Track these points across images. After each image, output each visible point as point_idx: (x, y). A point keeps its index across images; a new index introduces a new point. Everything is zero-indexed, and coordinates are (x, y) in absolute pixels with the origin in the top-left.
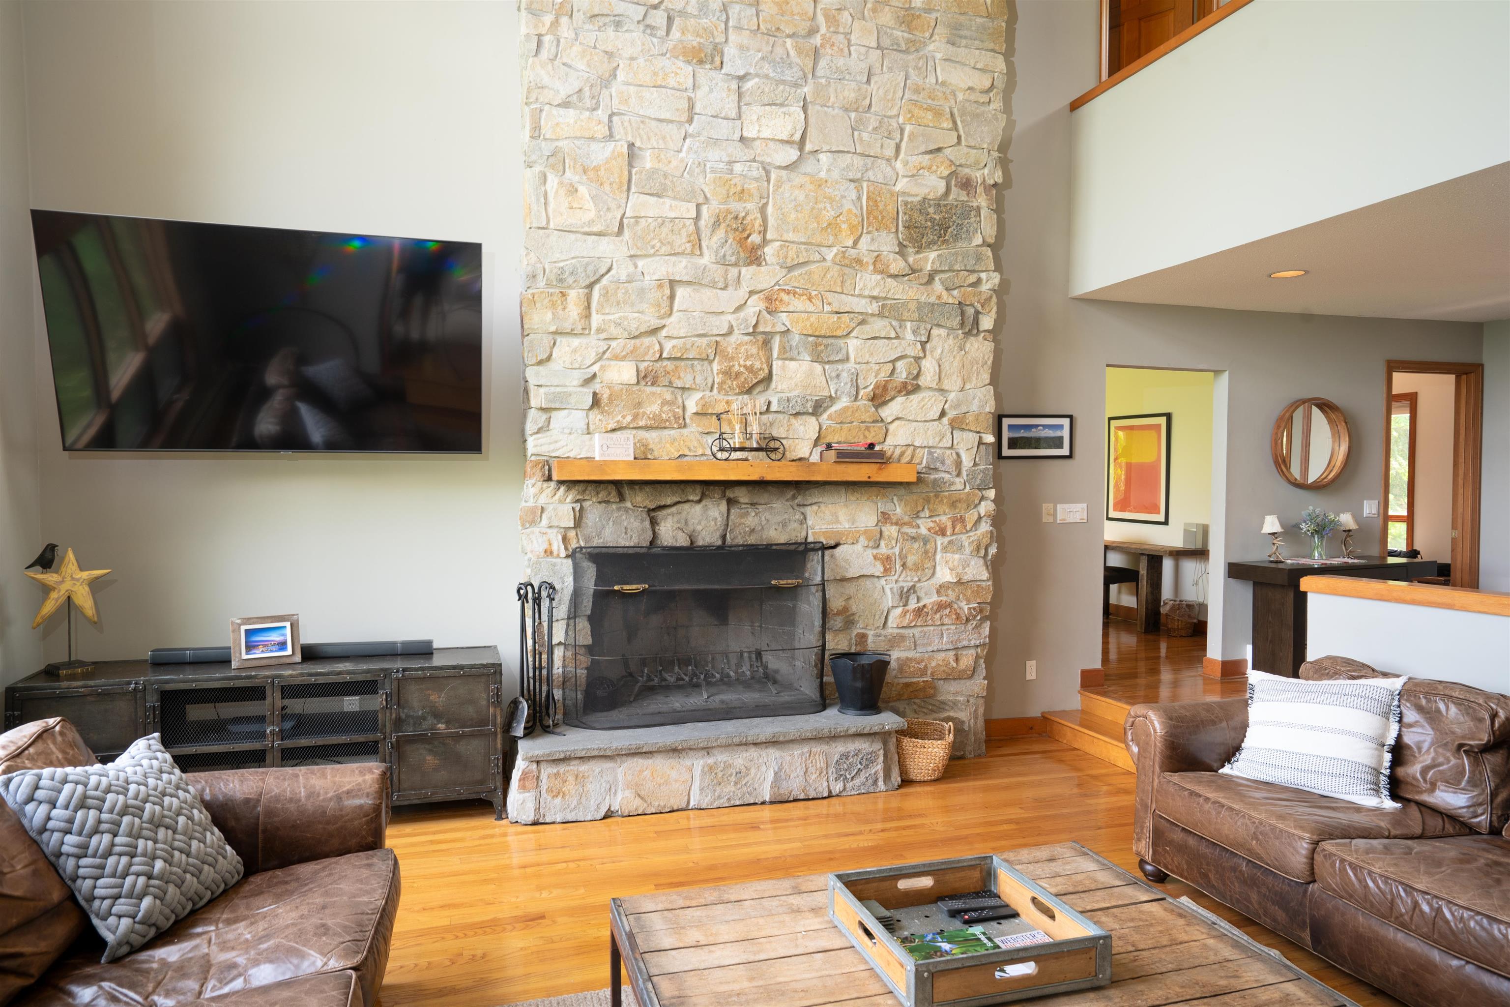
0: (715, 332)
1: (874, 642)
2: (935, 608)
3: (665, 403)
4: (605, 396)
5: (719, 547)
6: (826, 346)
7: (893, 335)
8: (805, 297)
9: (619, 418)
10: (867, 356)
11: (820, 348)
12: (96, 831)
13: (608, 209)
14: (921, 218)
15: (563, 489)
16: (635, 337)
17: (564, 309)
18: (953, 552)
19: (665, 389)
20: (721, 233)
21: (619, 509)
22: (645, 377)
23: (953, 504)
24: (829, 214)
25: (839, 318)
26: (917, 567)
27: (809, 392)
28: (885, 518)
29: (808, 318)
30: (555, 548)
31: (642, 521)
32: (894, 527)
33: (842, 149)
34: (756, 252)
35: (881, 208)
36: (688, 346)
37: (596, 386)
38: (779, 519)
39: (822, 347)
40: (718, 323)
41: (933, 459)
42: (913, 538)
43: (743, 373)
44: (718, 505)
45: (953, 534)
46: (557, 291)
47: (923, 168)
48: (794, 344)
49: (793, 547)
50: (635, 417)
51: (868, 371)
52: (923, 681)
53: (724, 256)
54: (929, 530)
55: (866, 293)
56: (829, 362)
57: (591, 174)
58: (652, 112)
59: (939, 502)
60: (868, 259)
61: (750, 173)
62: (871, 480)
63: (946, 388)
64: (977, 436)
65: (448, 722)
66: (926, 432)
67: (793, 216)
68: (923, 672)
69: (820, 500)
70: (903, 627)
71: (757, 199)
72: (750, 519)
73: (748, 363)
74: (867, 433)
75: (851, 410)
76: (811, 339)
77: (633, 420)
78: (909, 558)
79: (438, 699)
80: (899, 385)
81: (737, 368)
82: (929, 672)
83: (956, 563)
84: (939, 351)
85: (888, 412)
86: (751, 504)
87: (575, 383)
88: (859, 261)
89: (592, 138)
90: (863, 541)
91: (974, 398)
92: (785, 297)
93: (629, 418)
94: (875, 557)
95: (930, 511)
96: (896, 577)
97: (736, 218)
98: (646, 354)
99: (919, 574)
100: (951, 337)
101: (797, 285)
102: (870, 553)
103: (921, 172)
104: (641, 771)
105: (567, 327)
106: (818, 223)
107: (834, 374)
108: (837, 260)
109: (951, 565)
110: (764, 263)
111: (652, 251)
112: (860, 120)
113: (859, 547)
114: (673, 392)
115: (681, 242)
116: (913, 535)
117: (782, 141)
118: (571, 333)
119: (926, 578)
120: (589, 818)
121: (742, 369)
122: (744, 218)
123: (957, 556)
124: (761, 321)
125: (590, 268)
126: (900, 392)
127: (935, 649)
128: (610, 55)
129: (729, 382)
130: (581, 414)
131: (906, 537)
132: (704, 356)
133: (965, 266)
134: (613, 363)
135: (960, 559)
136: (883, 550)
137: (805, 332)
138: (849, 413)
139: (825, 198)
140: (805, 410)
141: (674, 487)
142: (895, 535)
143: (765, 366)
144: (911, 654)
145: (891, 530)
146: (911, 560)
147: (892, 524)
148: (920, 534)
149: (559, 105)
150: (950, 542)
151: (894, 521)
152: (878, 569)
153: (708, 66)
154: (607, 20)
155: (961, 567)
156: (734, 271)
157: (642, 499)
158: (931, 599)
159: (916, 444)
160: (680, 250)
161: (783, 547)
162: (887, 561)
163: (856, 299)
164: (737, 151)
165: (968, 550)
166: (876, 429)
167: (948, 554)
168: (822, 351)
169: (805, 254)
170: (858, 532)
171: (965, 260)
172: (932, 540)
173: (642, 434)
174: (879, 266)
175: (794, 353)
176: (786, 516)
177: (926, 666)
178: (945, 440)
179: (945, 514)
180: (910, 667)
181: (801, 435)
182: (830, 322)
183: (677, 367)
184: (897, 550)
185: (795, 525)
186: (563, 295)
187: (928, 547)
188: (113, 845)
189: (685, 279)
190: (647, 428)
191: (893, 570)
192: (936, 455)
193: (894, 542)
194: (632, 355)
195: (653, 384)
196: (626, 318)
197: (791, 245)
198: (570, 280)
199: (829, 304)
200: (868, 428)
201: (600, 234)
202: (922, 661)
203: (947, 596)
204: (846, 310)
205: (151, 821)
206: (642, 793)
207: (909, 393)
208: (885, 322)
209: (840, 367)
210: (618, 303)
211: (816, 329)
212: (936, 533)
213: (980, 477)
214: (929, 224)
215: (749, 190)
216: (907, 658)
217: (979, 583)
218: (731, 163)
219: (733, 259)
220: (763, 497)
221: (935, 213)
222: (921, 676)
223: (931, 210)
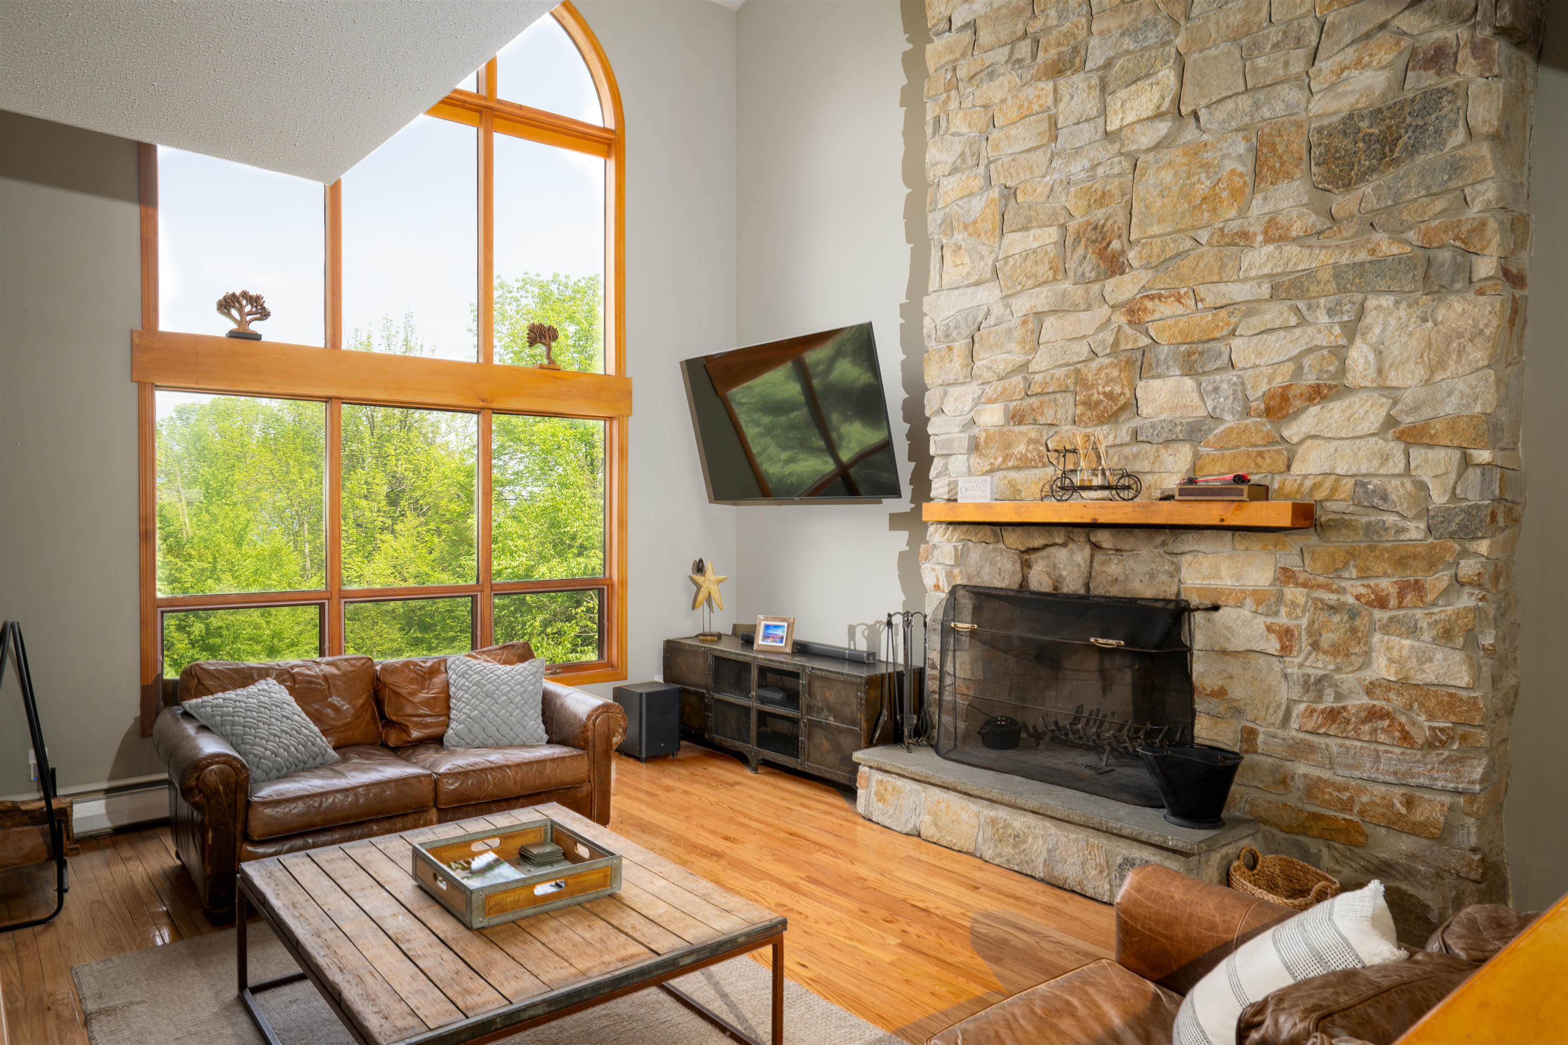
0: (1076, 359)
1: (1266, 744)
2: (1363, 714)
3: (1031, 441)
4: (982, 439)
5: (1081, 597)
6: (1201, 354)
7: (1293, 321)
8: (1172, 299)
9: (992, 460)
10: (1253, 357)
11: (1193, 358)
13: (982, 258)
14: (1347, 143)
15: (951, 528)
16: (1002, 379)
17: (951, 361)
18: (1400, 635)
19: (1031, 427)
20: (1081, 250)
21: (995, 550)
22: (1016, 417)
23: (1402, 562)
24: (1204, 186)
25: (1214, 315)
26: (1335, 651)
27: (1179, 414)
28: (1286, 576)
29: (1176, 323)
30: (941, 584)
31: (1014, 563)
32: (1300, 589)
33: (1224, 94)
34: (1118, 261)
35: (1280, 151)
36: (1048, 380)
37: (975, 431)
38: (1145, 569)
39: (1197, 356)
40: (1078, 349)
41: (1366, 491)
42: (1332, 608)
43: (1102, 401)
44: (1082, 550)
45: (1400, 607)
46: (945, 346)
47: (1346, 68)
48: (1162, 357)
49: (1160, 605)
50: (1006, 458)
51: (1256, 376)
52: (1345, 820)
53: (1083, 274)
54: (1358, 597)
55: (1253, 273)
56: (1204, 373)
57: (971, 229)
58: (1017, 148)
59: (1377, 558)
60: (1256, 228)
61: (1112, 172)
62: (1225, 523)
63: (1395, 384)
64: (1457, 455)
65: (835, 717)
66: (1355, 454)
67: (1158, 204)
68: (1347, 806)
69: (1196, 548)
70: (1307, 732)
71: (1118, 199)
72: (1113, 567)
73: (1108, 389)
74: (1259, 460)
75: (1235, 432)
76: (1183, 348)
77: (1003, 461)
78: (1324, 636)
79: (831, 696)
80: (1304, 389)
81: (1095, 397)
82: (1356, 809)
83: (1405, 652)
84: (1377, 331)
85: (1293, 431)
86: (1117, 550)
87: (957, 430)
88: (1245, 235)
89: (971, 194)
90: (1249, 602)
91: (1450, 394)
92: (1149, 304)
93: (1000, 460)
94: (1269, 629)
95: (1361, 570)
96: (1300, 660)
97: (1096, 228)
98: (1014, 393)
99: (1339, 660)
100: (1403, 305)
101: (1161, 286)
102: (1261, 621)
103: (1345, 74)
104: (939, 802)
105: (951, 378)
106: (1189, 203)
107: (1210, 388)
108: (1214, 241)
109: (1395, 654)
110: (1127, 270)
111: (1019, 288)
112: (1254, 44)
113: (1245, 613)
114: (1038, 430)
115: (1043, 271)
116: (1332, 603)
117: (1149, 119)
118: (955, 383)
119: (1348, 670)
120: (898, 829)
121: (1101, 397)
122: (1103, 226)
123: (1407, 642)
124: (1122, 339)
125: (970, 318)
126: (1311, 399)
127: (1365, 776)
128: (985, 107)
129: (1089, 413)
130: (963, 458)
131: (1320, 605)
132: (1063, 387)
133: (1428, 188)
134: (987, 406)
135: (1412, 647)
136: (1283, 619)
137: (1174, 341)
138: (1234, 435)
139: (1200, 167)
140: (1174, 437)
141: (1042, 529)
142: (1302, 600)
143: (1126, 390)
144: (1326, 775)
145: (1293, 593)
146: (1328, 638)
147: (1297, 585)
148: (1344, 604)
149: (950, 174)
150: (1391, 619)
151: (1301, 580)
152: (1273, 645)
153: (1069, 73)
154: (982, 75)
155: (1414, 660)
156: (1095, 288)
157: (1013, 539)
158: (1358, 701)
159: (1339, 471)
160: (1043, 279)
161: (1150, 604)
162: (1286, 636)
163: (1239, 286)
164: (1102, 152)
165: (1427, 637)
166: (1272, 454)
167: (1393, 638)
168: (1196, 361)
169: (1172, 245)
170: (1244, 591)
171: (1428, 179)
172: (1364, 613)
173: (1013, 474)
174: (1273, 232)
175: (1162, 369)
176: (1153, 566)
177: (1351, 799)
178: (1391, 464)
179: (1385, 575)
180: (1323, 793)
181: (1170, 467)
182: (1204, 323)
183: (1041, 403)
184: (1304, 622)
185: (1163, 577)
186: (950, 348)
187: (1357, 623)
189: (1046, 308)
190: (1017, 468)
191: (1296, 648)
192: (1371, 487)
193: (1299, 611)
194: (1005, 396)
195: (1019, 424)
196: (995, 361)
197: (1155, 240)
198: (954, 334)
199: (1202, 300)
200: (1261, 454)
201: (977, 284)
202: (1346, 789)
203: (1388, 700)
204: (1224, 302)
206: (939, 823)
207: (1324, 398)
208: (1283, 306)
209: (1218, 378)
210: (991, 347)
211: (1187, 336)
212: (1370, 604)
213: (1457, 520)
214: (1361, 145)
215: (1109, 191)
216: (1320, 779)
217: (1453, 691)
218: (1094, 167)
219: (1093, 275)
220: (1127, 542)
221: (1371, 126)
222: (1343, 810)
223: (1364, 124)
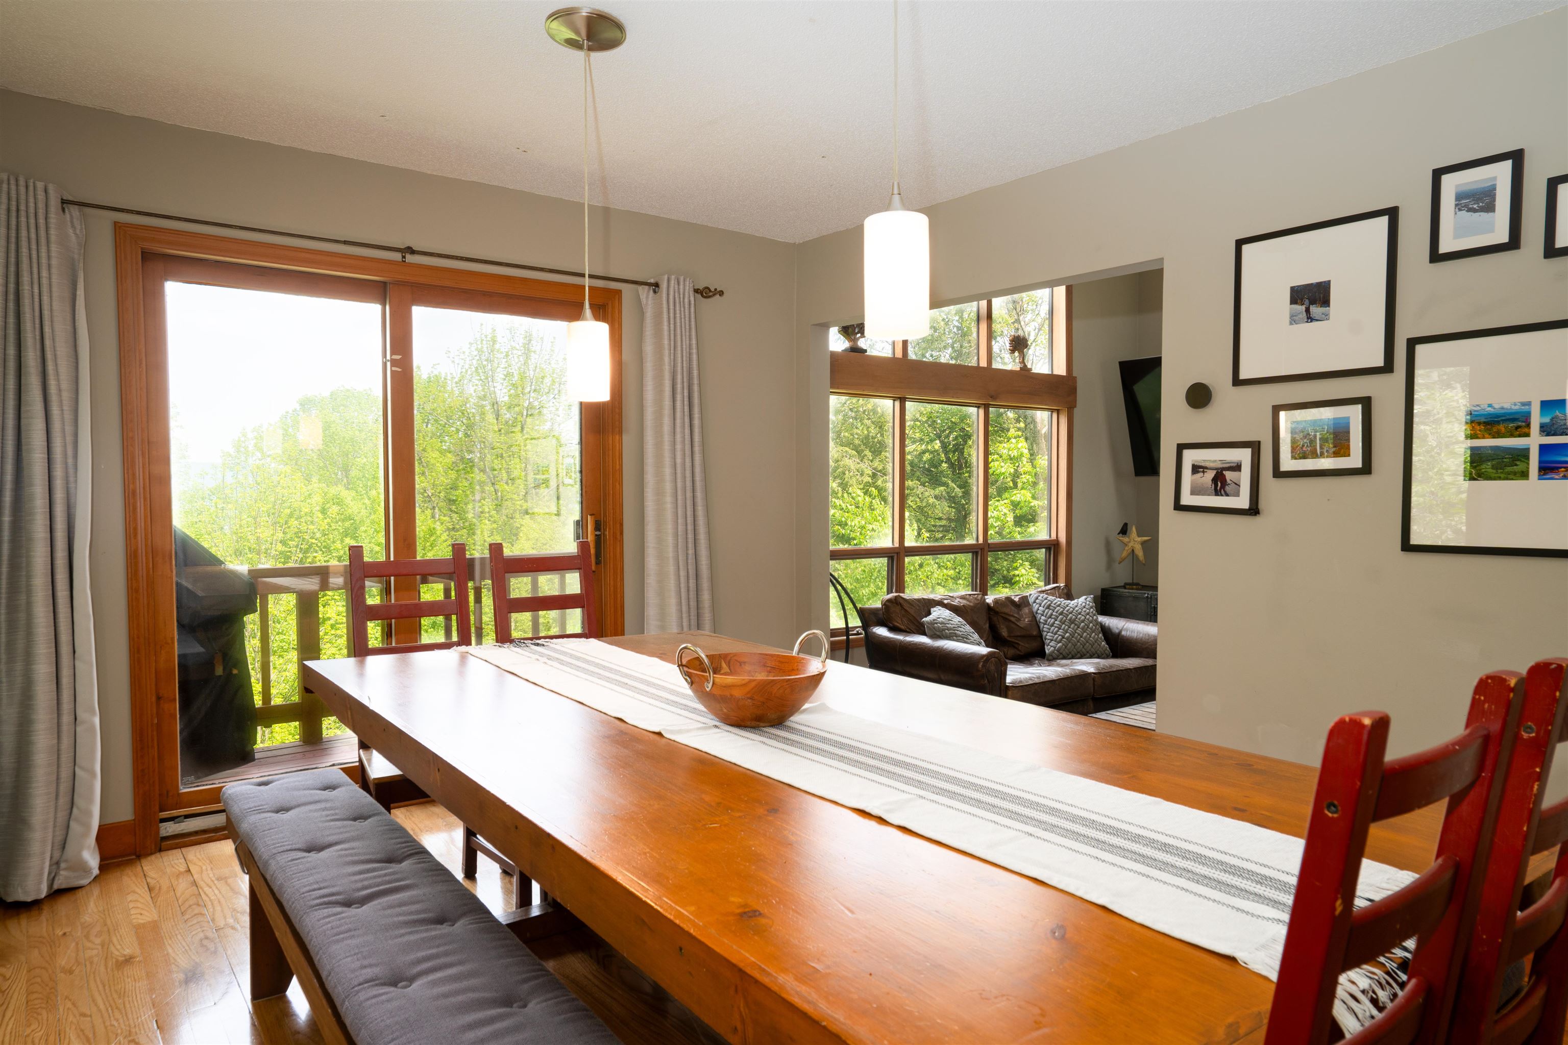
12: (1050, 617)
188: (1054, 623)
205: (1070, 620)
